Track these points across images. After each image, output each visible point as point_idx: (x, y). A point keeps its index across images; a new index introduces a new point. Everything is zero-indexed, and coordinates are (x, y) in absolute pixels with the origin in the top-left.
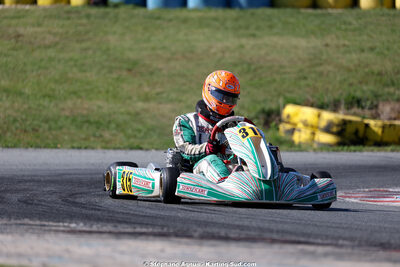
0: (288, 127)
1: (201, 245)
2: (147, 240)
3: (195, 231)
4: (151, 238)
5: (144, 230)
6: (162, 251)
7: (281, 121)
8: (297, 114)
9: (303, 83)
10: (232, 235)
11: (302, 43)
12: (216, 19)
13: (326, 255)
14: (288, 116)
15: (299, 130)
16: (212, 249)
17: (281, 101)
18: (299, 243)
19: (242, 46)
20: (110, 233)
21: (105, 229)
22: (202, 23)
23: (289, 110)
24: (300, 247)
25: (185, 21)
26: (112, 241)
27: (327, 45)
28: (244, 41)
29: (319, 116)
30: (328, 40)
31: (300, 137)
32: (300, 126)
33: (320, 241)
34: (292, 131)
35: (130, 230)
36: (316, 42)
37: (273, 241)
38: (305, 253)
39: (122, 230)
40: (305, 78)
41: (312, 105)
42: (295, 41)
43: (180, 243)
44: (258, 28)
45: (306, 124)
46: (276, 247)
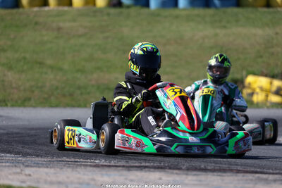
0: (249, 91)
1: (187, 174)
2: (149, 171)
3: (184, 165)
4: (152, 170)
5: (147, 164)
6: (160, 179)
7: (244, 87)
8: (255, 82)
9: (260, 60)
10: (209, 168)
11: (259, 32)
12: (198, 15)
13: (275, 181)
14: (250, 84)
15: (257, 94)
16: (195, 178)
17: (244, 73)
18: (256, 172)
19: (216, 35)
20: (123, 166)
21: (120, 164)
22: (189, 19)
23: (250, 79)
24: (257, 175)
25: (177, 17)
26: (125, 173)
27: (277, 34)
28: (218, 31)
29: (271, 83)
30: (278, 30)
31: (257, 98)
32: (258, 90)
33: (271, 171)
34: (252, 94)
35: (137, 164)
36: (269, 32)
37: (238, 171)
38: (260, 180)
39: (132, 165)
40: (261, 57)
41: (266, 76)
42: (253, 31)
43: (172, 173)
44: (228, 22)
45: (262, 89)
46: (240, 176)
